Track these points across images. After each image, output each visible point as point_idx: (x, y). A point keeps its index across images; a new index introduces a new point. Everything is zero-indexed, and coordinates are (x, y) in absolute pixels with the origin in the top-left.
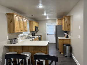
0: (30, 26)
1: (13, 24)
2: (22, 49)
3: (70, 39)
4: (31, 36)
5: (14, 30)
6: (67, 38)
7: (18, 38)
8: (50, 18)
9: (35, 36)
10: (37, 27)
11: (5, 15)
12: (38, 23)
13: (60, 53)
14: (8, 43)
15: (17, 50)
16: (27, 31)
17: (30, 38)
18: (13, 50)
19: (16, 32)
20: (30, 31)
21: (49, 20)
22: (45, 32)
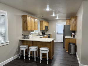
0: (40, 25)
1: (26, 24)
2: (32, 44)
3: (76, 39)
4: (41, 34)
5: (27, 28)
6: (73, 37)
7: (30, 35)
8: (59, 18)
9: (45, 34)
10: (47, 27)
11: (21, 17)
12: (48, 23)
13: (66, 51)
14: (22, 38)
15: (28, 44)
16: (37, 30)
17: (40, 36)
18: (26, 44)
19: (28, 30)
20: (41, 30)
21: (59, 20)
22: (55, 31)
